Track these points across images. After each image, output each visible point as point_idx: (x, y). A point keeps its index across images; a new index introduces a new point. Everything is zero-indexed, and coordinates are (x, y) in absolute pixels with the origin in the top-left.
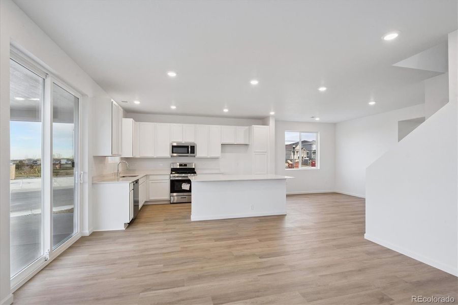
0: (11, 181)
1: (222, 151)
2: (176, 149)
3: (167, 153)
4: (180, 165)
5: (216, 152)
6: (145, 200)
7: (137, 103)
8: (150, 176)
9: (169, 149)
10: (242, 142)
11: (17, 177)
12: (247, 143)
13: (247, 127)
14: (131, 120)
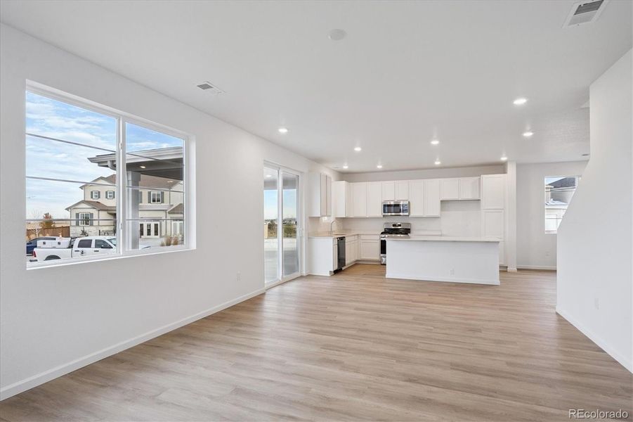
0: (265, 241)
1: (442, 209)
2: (387, 207)
3: (379, 212)
4: (394, 225)
5: (435, 210)
6: (357, 259)
7: (345, 167)
8: (362, 236)
9: (380, 208)
10: (470, 197)
11: (269, 237)
12: (477, 198)
13: (477, 178)
14: (343, 183)
